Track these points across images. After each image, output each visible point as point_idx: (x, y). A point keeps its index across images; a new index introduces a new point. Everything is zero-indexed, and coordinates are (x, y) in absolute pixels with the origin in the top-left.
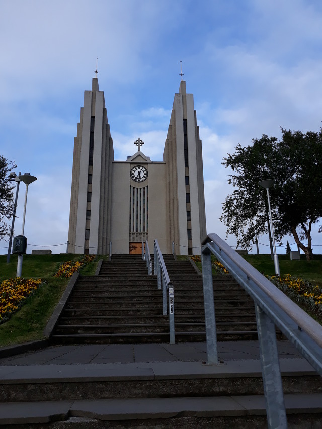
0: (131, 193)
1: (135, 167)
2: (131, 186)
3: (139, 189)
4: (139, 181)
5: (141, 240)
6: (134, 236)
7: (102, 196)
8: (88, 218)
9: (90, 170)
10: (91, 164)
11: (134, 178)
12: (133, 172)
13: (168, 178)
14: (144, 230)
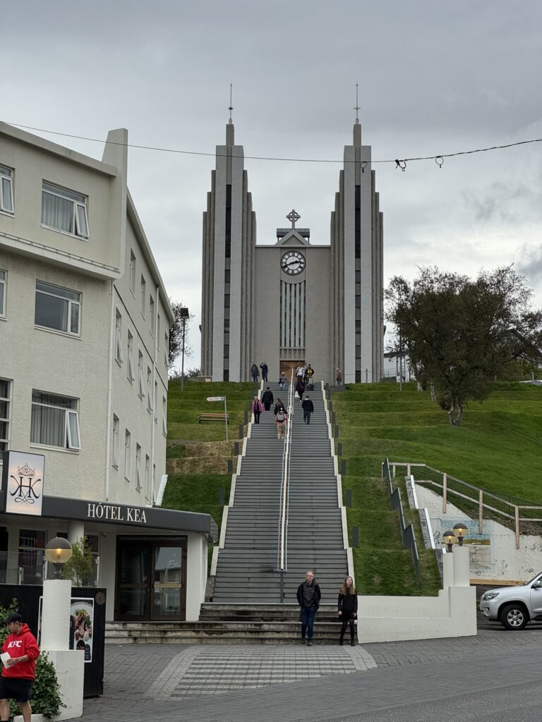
0: (281, 291)
1: (287, 253)
2: (281, 281)
3: (293, 287)
4: (293, 274)
5: (295, 357)
6: (286, 352)
7: (244, 300)
8: (227, 329)
9: (228, 263)
10: (228, 255)
11: (286, 269)
12: (284, 260)
13: (332, 271)
14: (300, 344)
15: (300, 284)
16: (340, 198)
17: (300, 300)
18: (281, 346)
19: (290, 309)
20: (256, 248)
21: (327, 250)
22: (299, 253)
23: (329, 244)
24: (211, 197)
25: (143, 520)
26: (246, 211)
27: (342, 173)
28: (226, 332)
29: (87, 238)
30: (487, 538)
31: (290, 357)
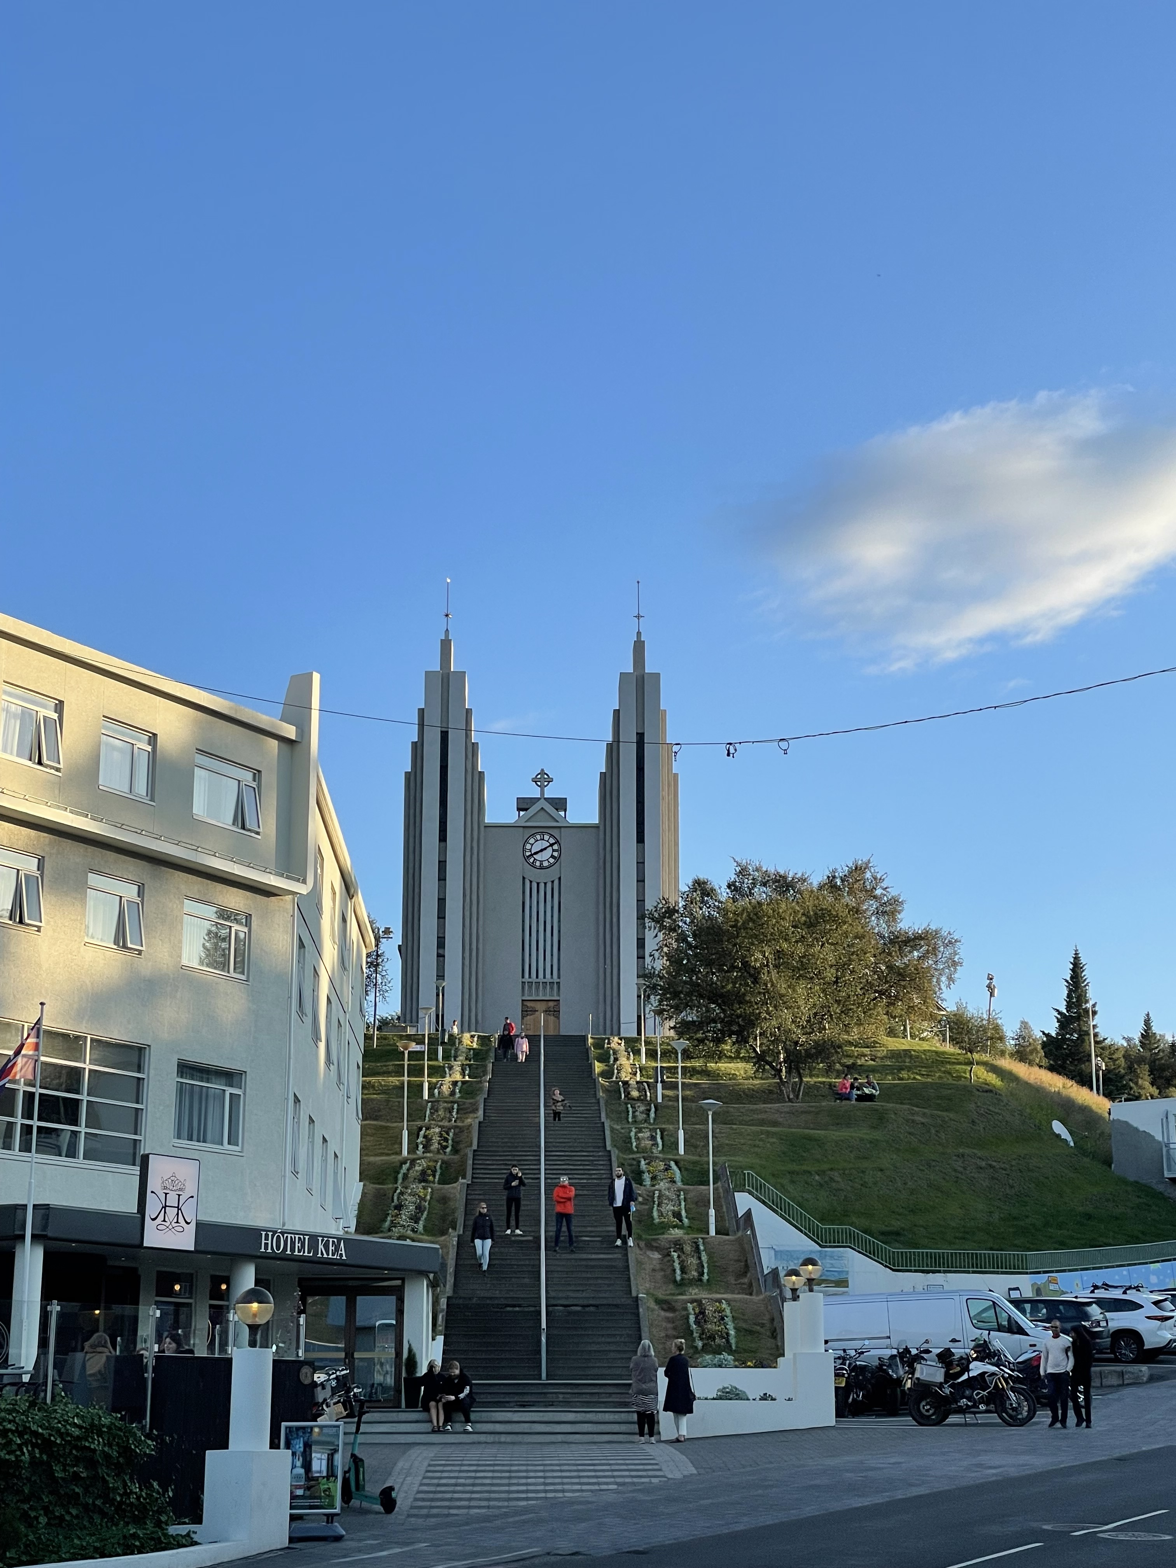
0: (524, 893)
1: (533, 835)
2: (524, 878)
3: (542, 886)
4: (542, 867)
5: (545, 995)
6: (530, 987)
7: (467, 907)
8: (441, 951)
9: (443, 851)
10: (443, 838)
11: (532, 860)
12: (528, 846)
13: (601, 861)
14: (552, 974)
15: (553, 882)
16: (613, 751)
17: (552, 907)
18: (523, 977)
19: (538, 920)
20: (485, 827)
21: (593, 830)
22: (551, 836)
23: (596, 820)
24: (417, 749)
25: (341, 1255)
26: (470, 770)
27: (617, 713)
28: (441, 956)
29: (258, 833)
30: (843, 1276)
31: (538, 995)
